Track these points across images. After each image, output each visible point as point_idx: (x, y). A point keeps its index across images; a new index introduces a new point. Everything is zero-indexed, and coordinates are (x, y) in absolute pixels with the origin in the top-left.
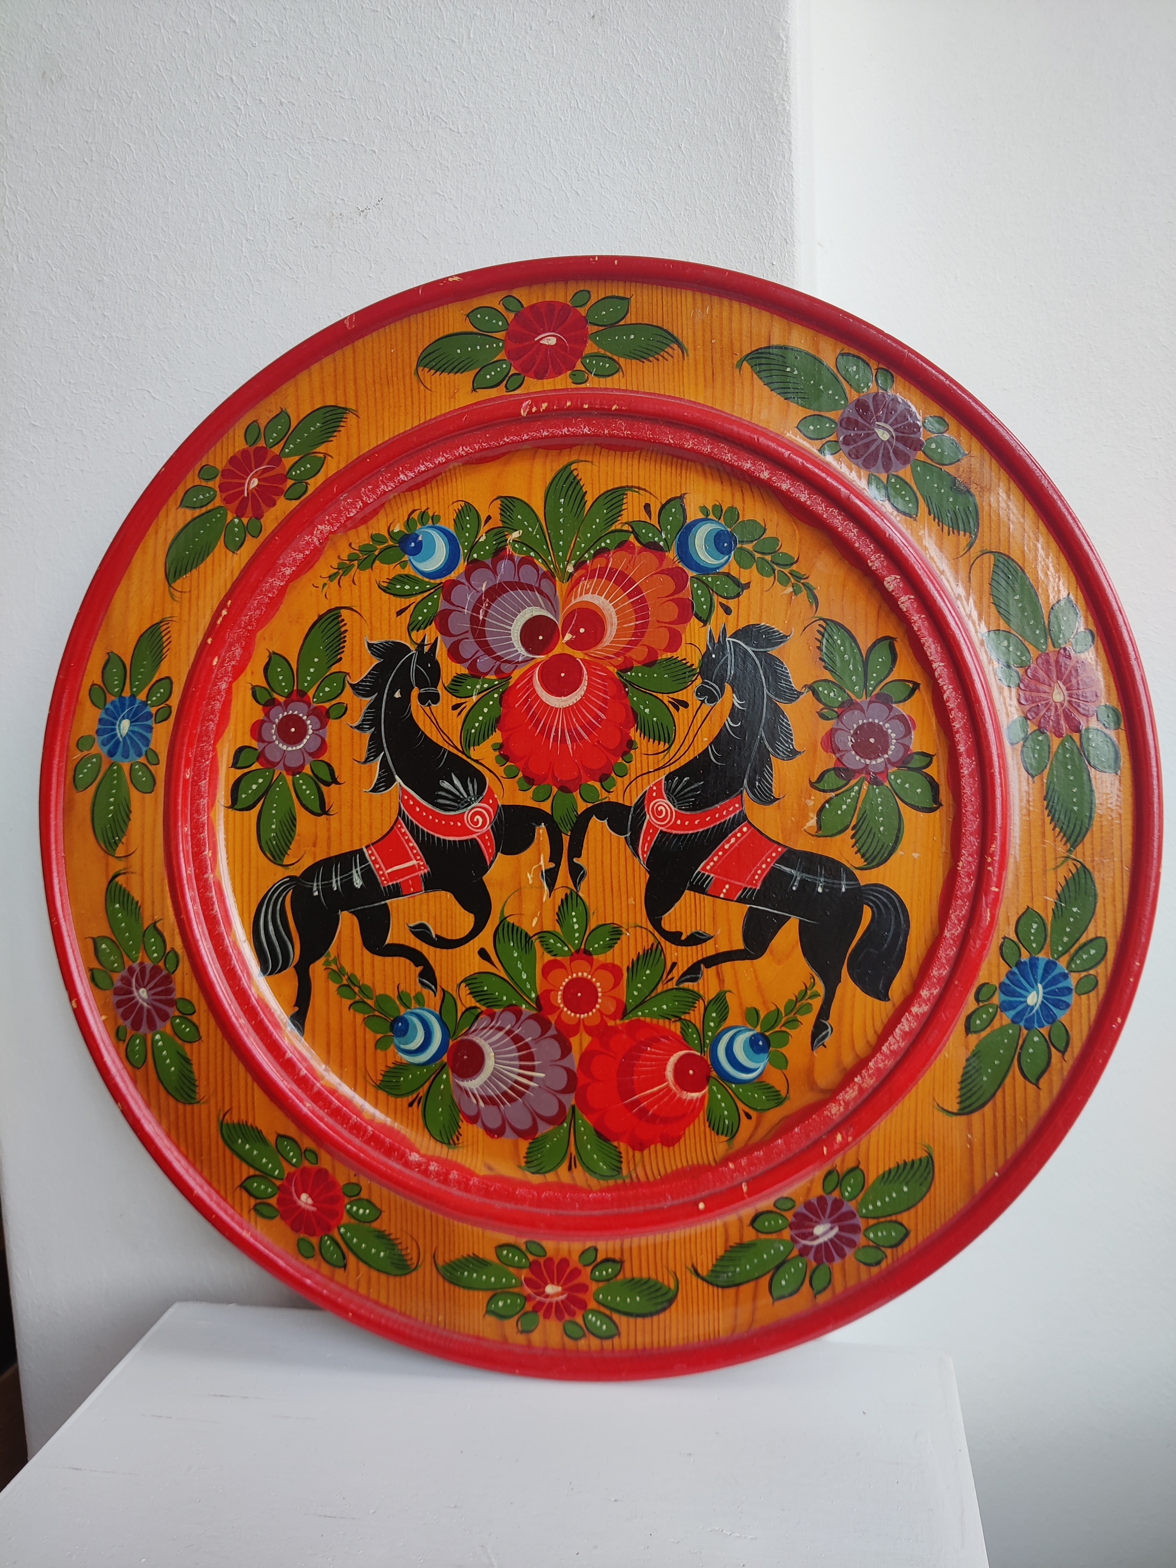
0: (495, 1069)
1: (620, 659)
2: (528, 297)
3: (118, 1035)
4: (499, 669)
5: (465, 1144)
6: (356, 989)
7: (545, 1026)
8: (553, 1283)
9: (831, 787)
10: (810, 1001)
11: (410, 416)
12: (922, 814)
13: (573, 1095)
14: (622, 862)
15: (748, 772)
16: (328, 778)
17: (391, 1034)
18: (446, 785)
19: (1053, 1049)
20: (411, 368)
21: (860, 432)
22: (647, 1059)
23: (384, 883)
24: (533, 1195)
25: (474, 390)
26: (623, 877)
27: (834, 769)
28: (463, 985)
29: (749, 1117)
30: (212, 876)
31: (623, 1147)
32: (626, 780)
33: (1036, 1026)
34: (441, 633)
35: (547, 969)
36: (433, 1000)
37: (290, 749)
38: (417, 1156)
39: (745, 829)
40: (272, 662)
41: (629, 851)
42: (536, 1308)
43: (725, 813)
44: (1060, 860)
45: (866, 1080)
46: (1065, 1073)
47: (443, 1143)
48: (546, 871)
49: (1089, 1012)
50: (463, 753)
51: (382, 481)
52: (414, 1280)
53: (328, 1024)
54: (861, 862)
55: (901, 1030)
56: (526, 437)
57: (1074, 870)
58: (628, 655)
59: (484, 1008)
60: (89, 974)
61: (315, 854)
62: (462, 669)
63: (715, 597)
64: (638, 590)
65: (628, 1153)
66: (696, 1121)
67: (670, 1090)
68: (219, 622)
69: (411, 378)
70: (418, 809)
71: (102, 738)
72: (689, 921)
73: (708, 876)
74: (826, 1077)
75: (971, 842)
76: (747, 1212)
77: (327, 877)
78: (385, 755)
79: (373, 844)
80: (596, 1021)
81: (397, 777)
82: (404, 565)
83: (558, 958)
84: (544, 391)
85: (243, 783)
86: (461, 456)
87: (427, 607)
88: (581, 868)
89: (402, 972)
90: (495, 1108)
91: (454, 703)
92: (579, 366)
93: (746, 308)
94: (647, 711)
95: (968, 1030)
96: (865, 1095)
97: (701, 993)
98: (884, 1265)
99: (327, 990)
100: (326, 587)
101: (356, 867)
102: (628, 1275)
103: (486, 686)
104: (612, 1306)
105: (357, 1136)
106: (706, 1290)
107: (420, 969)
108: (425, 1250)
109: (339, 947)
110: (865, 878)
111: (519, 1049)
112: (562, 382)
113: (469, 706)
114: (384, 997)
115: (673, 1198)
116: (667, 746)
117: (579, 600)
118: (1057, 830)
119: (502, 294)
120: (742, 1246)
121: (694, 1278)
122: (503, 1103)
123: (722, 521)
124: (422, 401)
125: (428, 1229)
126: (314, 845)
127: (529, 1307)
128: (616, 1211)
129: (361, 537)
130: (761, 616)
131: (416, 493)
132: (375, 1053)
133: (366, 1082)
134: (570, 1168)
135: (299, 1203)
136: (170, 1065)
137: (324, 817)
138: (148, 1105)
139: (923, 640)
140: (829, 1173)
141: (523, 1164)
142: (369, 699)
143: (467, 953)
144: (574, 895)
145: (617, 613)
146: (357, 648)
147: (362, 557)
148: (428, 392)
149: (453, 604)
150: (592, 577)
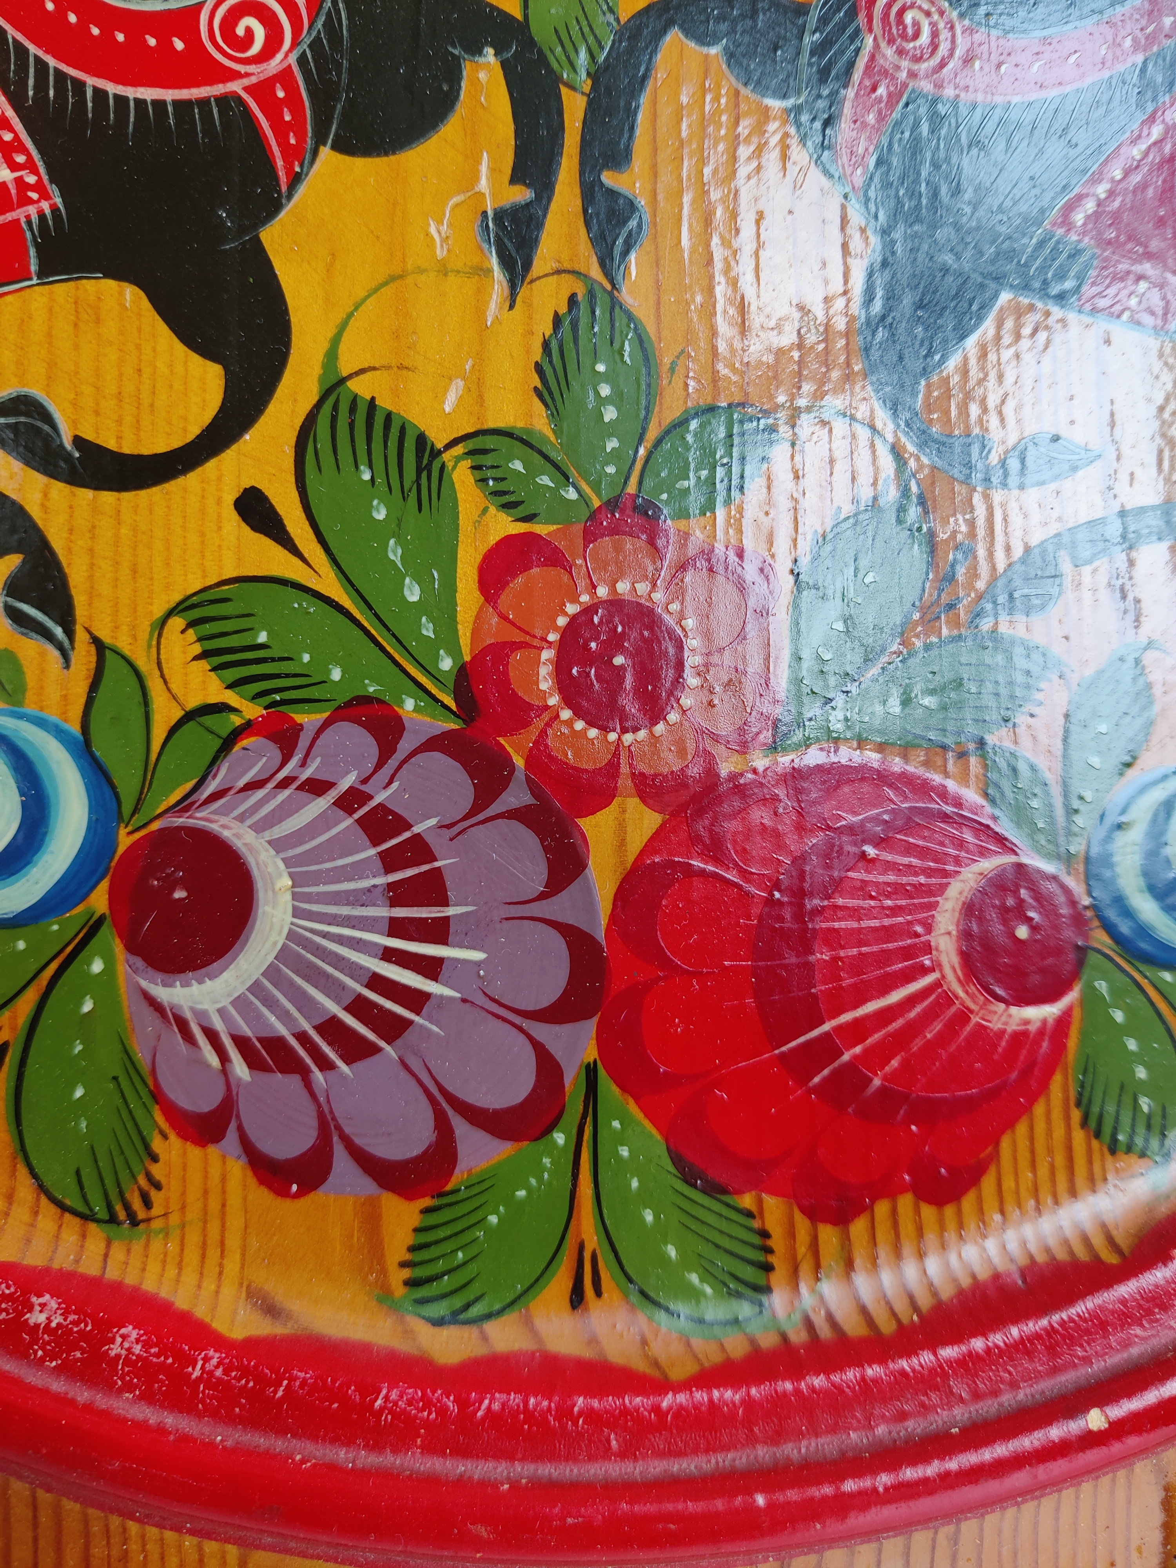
0: (292, 936)
5: (174, 1219)
13: (590, 1026)
22: (864, 890)
24: (443, 1411)
28: (177, 622)
31: (772, 1210)
35: (500, 566)
36: (56, 679)
47: (87, 1217)
48: (500, 215)
59: (253, 711)
65: (792, 1234)
66: (1039, 1109)
67: (948, 999)
83: (541, 529)
88: (632, 206)
90: (294, 1081)
97: (1057, 651)
111: (390, 860)
122: (325, 1065)
134: (577, 1299)
141: (400, 1291)
143: (194, 506)
144: (602, 303)
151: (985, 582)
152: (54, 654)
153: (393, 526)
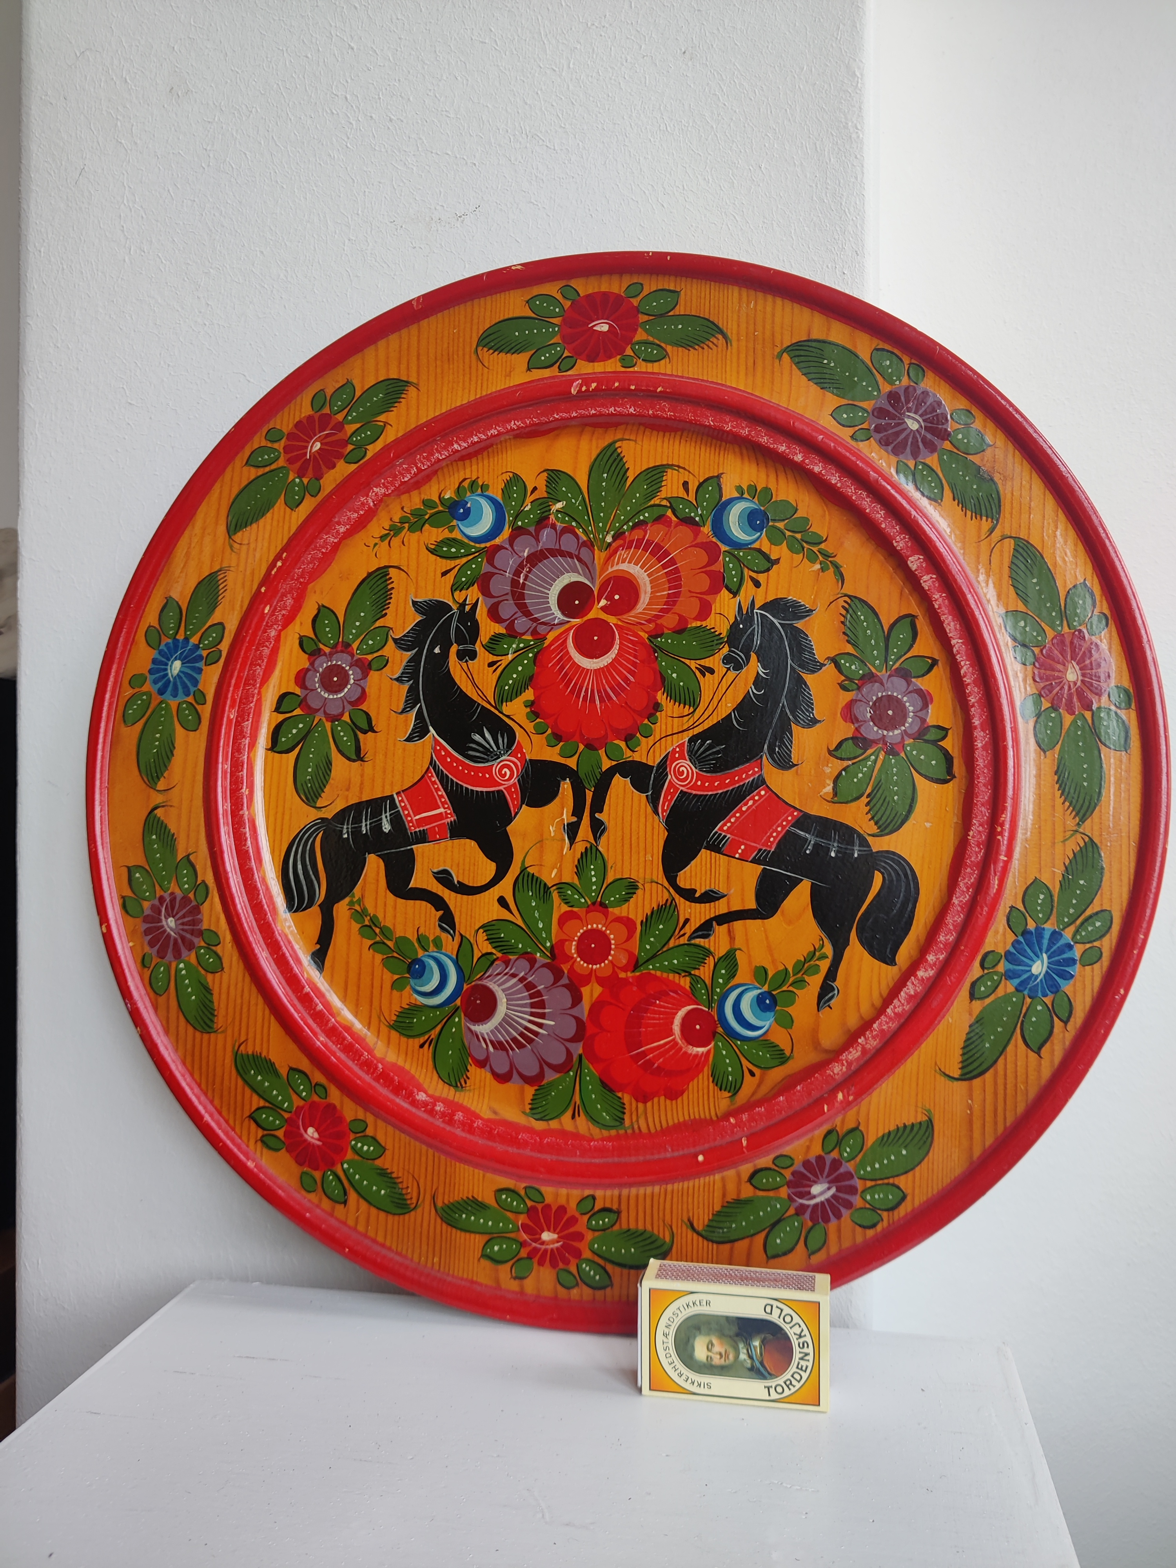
0: (506, 1014)
1: (652, 626)
2: (584, 287)
3: (143, 963)
4: (535, 630)
5: (472, 1087)
6: (377, 930)
7: (558, 975)
8: (549, 1230)
9: (848, 755)
10: (817, 962)
11: (467, 391)
12: (935, 785)
13: (581, 1044)
14: (643, 819)
15: (769, 738)
16: (365, 726)
17: (407, 975)
18: (477, 737)
19: (1055, 1018)
20: (471, 347)
21: (890, 421)
22: (655, 1012)
23: (412, 829)
24: (535, 1140)
25: (529, 369)
26: (642, 833)
27: (852, 738)
28: (481, 931)
29: (752, 1074)
30: (247, 813)
31: (627, 1098)
32: (651, 741)
33: (1040, 995)
34: (483, 594)
35: (563, 919)
36: (450, 945)
37: (331, 697)
38: (424, 1095)
39: (763, 793)
40: (320, 615)
41: (649, 809)
42: (530, 1256)
43: (744, 776)
44: (1069, 834)
45: (870, 1042)
46: (1067, 1043)
47: (450, 1085)
48: (568, 825)
49: (1093, 984)
50: (496, 708)
51: (437, 450)
52: (412, 1220)
53: (347, 963)
54: (874, 829)
55: (906, 993)
56: (574, 414)
57: (1082, 844)
58: (659, 622)
59: (499, 955)
60: (121, 901)
61: (347, 798)
62: (500, 629)
63: (746, 571)
64: (673, 562)
65: (631, 1104)
66: (701, 1076)
67: (676, 1044)
68: (273, 573)
69: (470, 357)
70: (449, 760)
71: (154, 677)
72: (703, 879)
73: (725, 836)
74: (830, 1037)
75: (982, 812)
76: (746, 1169)
77: (357, 820)
78: (421, 707)
79: (403, 791)
80: (608, 972)
81: (431, 728)
82: (452, 528)
83: (575, 909)
84: (595, 373)
85: (284, 727)
86: (513, 430)
87: (471, 569)
88: (602, 823)
89: (423, 916)
90: (504, 1053)
91: (490, 661)
92: (629, 351)
93: (788, 304)
94: (674, 675)
95: (972, 996)
96: (868, 1056)
97: (712, 949)
98: (879, 1228)
99: (349, 929)
100: (377, 547)
101: (386, 812)
102: (625, 1226)
103: (522, 645)
104: (607, 1256)
105: (367, 1073)
106: (701, 1245)
107: (441, 913)
108: (425, 1190)
109: (363, 889)
110: (878, 845)
111: (531, 996)
112: (612, 365)
113: (504, 664)
114: (405, 939)
115: (673, 1150)
116: (692, 710)
117: (615, 568)
118: (1067, 804)
119: (561, 284)
120: (739, 1202)
121: (690, 1232)
122: (512, 1049)
123: (756, 500)
124: (480, 377)
125: (430, 1169)
126: (348, 790)
127: (523, 1253)
128: (616, 1160)
129: (413, 501)
130: (789, 592)
131: (467, 462)
132: (391, 993)
133: (380, 1021)
134: (573, 1117)
135: (306, 1136)
136: (191, 995)
137: (359, 763)
138: (167, 1032)
139: (943, 618)
140: (829, 1132)
141: (528, 1111)
142: (409, 653)
143: (487, 900)
144: (594, 849)
145: (651, 582)
146: (402, 605)
147: (413, 520)
148: (486, 370)
149: (496, 568)
150: (629, 547)
151: (693, 929)
152: (450, 937)
153: (537, 907)
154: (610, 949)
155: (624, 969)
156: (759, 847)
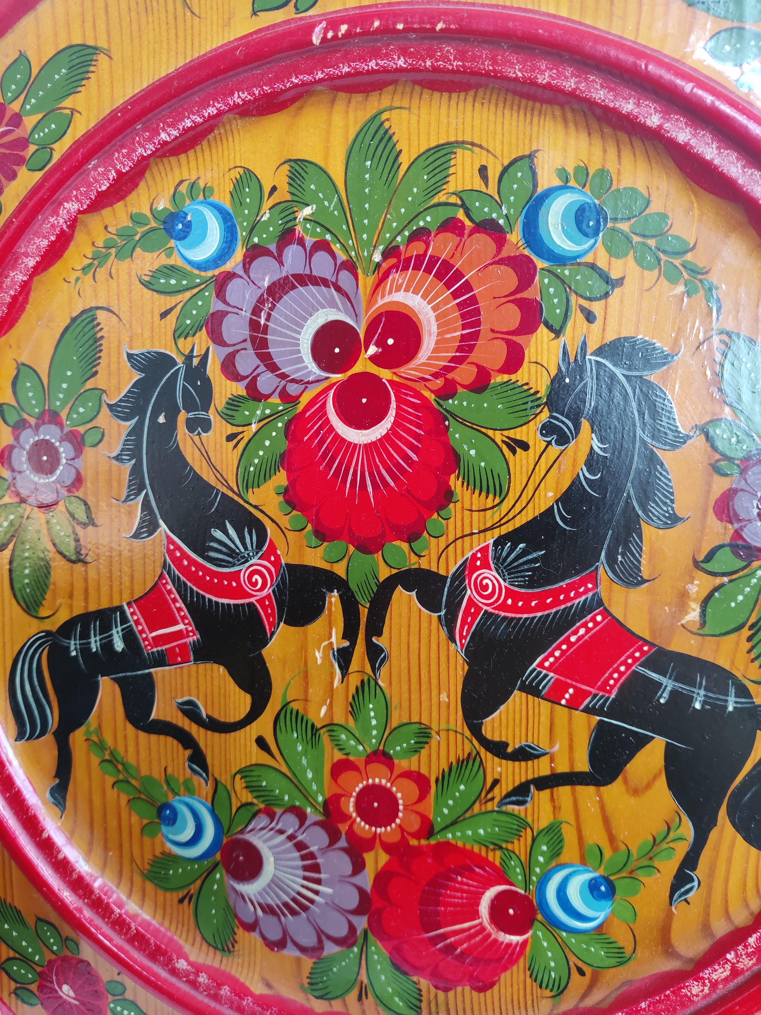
0: (274, 875)
1: (440, 382)
4: (284, 391)
5: (241, 952)
6: (120, 767)
7: (334, 837)
9: (724, 569)
10: (672, 845)
11: (173, 53)
13: (366, 918)
14: (434, 646)
15: (607, 542)
16: (85, 518)
17: (157, 820)
18: (218, 534)
22: (456, 890)
23: (149, 650)
25: (254, 11)
26: (434, 665)
27: (729, 545)
28: (238, 777)
29: (581, 973)
31: (424, 983)
32: (443, 542)
34: (214, 341)
35: (337, 770)
36: (204, 789)
37: (43, 480)
38: (185, 963)
40: (20, 376)
41: (443, 633)
43: (572, 594)
45: (743, 960)
47: (216, 948)
48: (338, 650)
50: (239, 496)
51: (139, 143)
53: (91, 802)
54: (758, 674)
56: (320, 75)
58: (450, 376)
59: (262, 806)
61: (71, 607)
63: (573, 298)
64: (467, 287)
65: (429, 991)
66: (515, 969)
67: (484, 929)
70: (185, 562)
72: (517, 730)
73: (546, 676)
74: (689, 943)
77: (85, 635)
78: (147, 493)
79: (135, 601)
80: (396, 838)
81: (161, 522)
82: (170, 252)
83: (351, 758)
84: (346, 10)
86: (237, 106)
87: (197, 307)
88: (382, 650)
89: (169, 754)
90: (275, 918)
91: (229, 432)
94: (473, 452)
96: (740, 979)
97: (529, 820)
99: (89, 763)
100: (80, 282)
101: (116, 627)
103: (268, 412)
105: (119, 933)
107: (188, 752)
109: (99, 716)
111: (303, 858)
113: (247, 437)
114: (149, 778)
116: (497, 500)
117: (387, 299)
122: (284, 915)
123: (587, 190)
124: (189, 32)
126: (71, 597)
129: (119, 217)
130: (637, 326)
131: (182, 157)
132: (142, 839)
133: (132, 870)
134: (360, 998)
135: (61, 993)
137: (81, 564)
141: (306, 986)
142: (128, 423)
143: (243, 741)
144: (372, 683)
145: (438, 318)
146: (114, 359)
147: (120, 242)
148: (196, 20)
149: (228, 304)
150: (405, 268)
151: (504, 793)
153: (305, 752)
154: (398, 810)
155: (417, 835)
156: (593, 691)
